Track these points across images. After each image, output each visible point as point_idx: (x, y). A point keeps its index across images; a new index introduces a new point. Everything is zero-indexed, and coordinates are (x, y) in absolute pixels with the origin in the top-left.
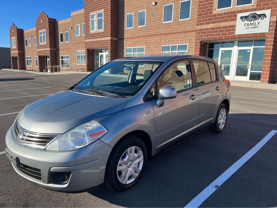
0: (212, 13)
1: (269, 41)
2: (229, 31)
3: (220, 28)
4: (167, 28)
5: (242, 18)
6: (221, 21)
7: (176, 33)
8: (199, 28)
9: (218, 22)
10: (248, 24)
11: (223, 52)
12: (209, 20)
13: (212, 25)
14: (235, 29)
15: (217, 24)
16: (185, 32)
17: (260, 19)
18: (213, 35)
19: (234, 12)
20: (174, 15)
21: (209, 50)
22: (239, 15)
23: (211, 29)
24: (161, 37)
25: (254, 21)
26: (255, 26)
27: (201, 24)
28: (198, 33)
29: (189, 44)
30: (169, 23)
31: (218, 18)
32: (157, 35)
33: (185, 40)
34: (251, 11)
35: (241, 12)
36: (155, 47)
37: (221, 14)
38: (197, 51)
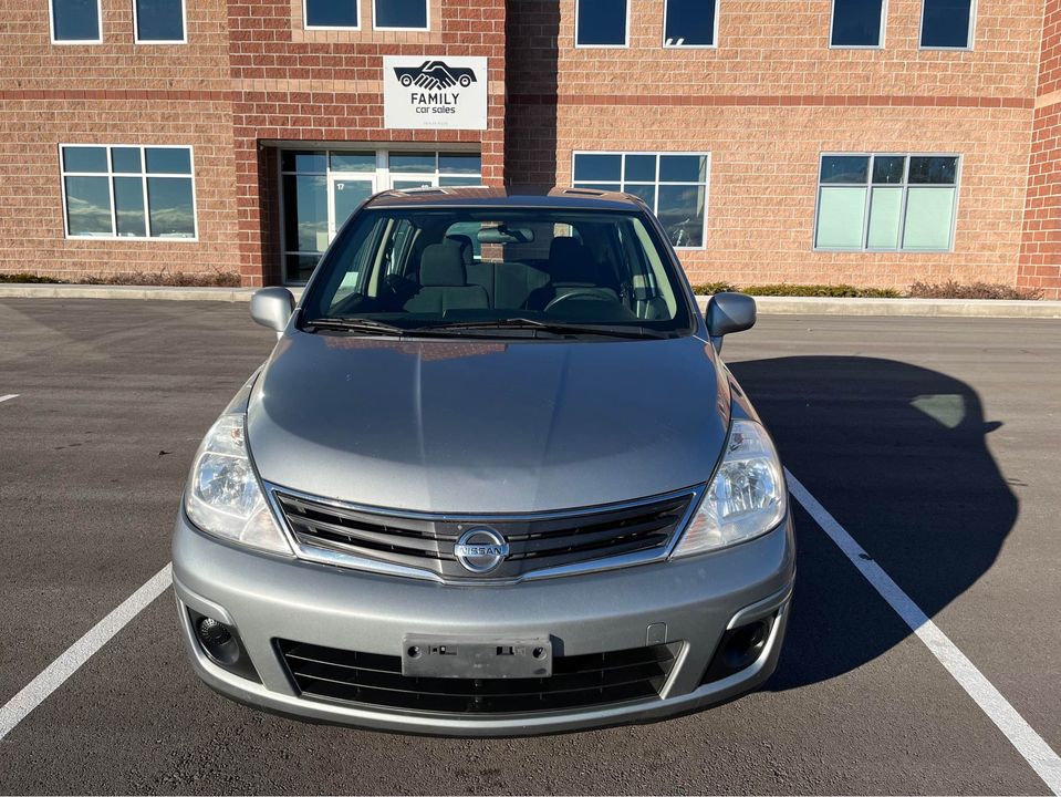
0: (289, 36)
1: (492, 160)
2: (361, 114)
3: (327, 97)
4: (77, 70)
5: (400, 72)
6: (326, 75)
7: (126, 95)
8: (244, 85)
9: (318, 75)
10: (423, 95)
11: (341, 187)
12: (283, 61)
13: (294, 82)
14: (381, 110)
15: (315, 82)
16: (169, 95)
17: (458, 83)
18: (306, 122)
19: (371, 48)
20: (108, 17)
21: (284, 176)
22: (391, 62)
23: (295, 96)
24: (50, 106)
25: (440, 88)
26: (446, 106)
27: (251, 74)
28: (241, 108)
29: (197, 149)
30: (87, 49)
31: (315, 61)
32: (25, 95)
33: (177, 128)
34: (428, 54)
35: (394, 50)
36: (23, 148)
37: (324, 48)
38: (249, 179)
